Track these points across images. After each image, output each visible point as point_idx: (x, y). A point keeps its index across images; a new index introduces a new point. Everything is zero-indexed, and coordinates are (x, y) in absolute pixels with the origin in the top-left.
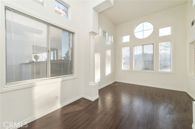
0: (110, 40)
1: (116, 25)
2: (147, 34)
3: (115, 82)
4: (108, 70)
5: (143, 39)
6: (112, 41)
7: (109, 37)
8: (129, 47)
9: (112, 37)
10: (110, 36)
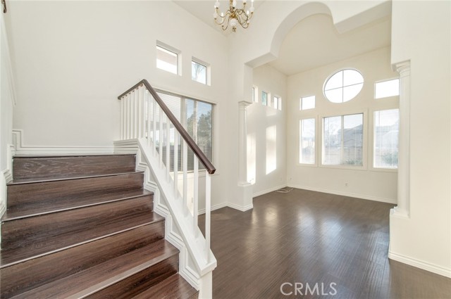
0: (276, 107)
1: (287, 76)
2: (352, 93)
3: (286, 188)
4: (271, 165)
5: (343, 105)
6: (280, 109)
7: (272, 101)
8: (314, 120)
9: (280, 100)
10: (275, 99)
